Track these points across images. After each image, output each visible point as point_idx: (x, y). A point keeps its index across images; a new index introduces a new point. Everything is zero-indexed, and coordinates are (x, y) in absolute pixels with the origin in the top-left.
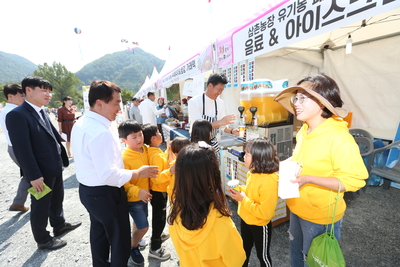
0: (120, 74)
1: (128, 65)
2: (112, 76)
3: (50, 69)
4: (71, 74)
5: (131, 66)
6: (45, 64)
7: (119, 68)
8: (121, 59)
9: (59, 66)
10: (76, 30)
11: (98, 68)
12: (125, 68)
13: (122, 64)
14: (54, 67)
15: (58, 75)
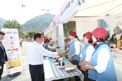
0: (41, 24)
1: (44, 20)
2: (38, 25)
3: (11, 22)
4: (19, 24)
5: (46, 21)
6: (9, 20)
7: (41, 22)
8: (42, 18)
11: (32, 22)
12: (43, 22)
13: (42, 20)
14: (13, 22)
15: (14, 25)
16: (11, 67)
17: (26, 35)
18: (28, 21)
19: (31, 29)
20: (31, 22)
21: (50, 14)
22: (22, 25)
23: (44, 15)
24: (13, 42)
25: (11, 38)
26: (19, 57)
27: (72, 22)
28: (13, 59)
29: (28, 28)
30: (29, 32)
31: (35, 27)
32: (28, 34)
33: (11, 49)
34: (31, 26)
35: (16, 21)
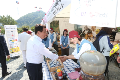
0: (34, 21)
1: (37, 17)
2: (31, 21)
3: (5, 18)
4: (14, 20)
6: (3, 16)
8: (35, 15)
9: (9, 17)
10: (17, 2)
11: (26, 18)
12: (36, 18)
13: (35, 17)
14: (7, 17)
15: (9, 20)
16: (13, 52)
17: (20, 30)
18: (22, 17)
19: (25, 24)
20: (24, 18)
21: (42, 12)
22: (16, 21)
23: (37, 12)
24: (13, 35)
25: (12, 32)
26: (18, 46)
27: (56, 21)
28: (14, 47)
29: (22, 23)
30: (23, 27)
31: (29, 23)
32: (22, 29)
33: (12, 39)
34: (24, 22)
35: (10, 16)
